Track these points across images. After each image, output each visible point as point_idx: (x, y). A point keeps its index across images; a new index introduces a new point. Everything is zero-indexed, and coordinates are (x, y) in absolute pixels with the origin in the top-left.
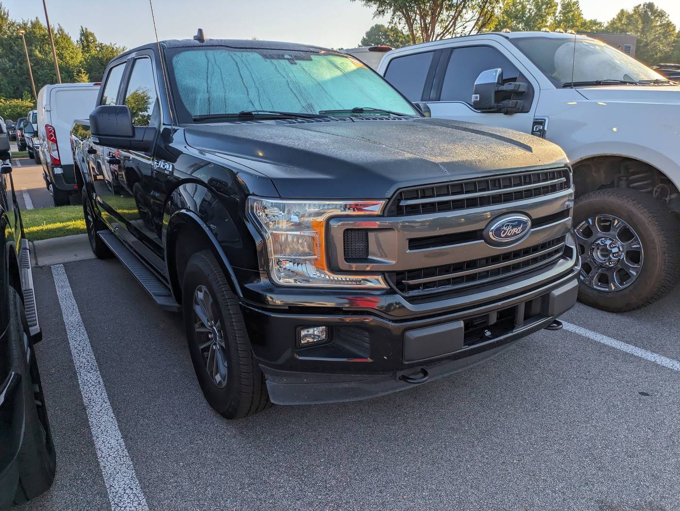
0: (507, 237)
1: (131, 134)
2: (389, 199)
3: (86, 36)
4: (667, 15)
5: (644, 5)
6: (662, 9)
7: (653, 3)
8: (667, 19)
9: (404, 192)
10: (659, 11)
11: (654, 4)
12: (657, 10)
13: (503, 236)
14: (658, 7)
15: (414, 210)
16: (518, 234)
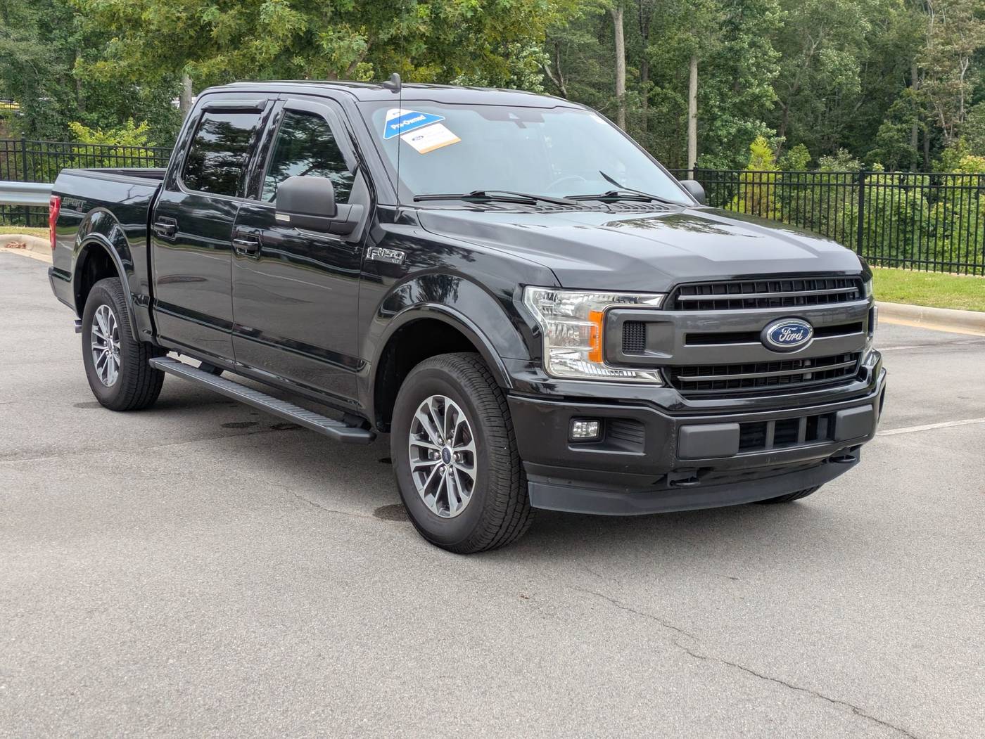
0: (785, 342)
1: (333, 214)
2: (669, 293)
9: (682, 287)
13: (781, 340)
15: (690, 305)
16: (799, 341)
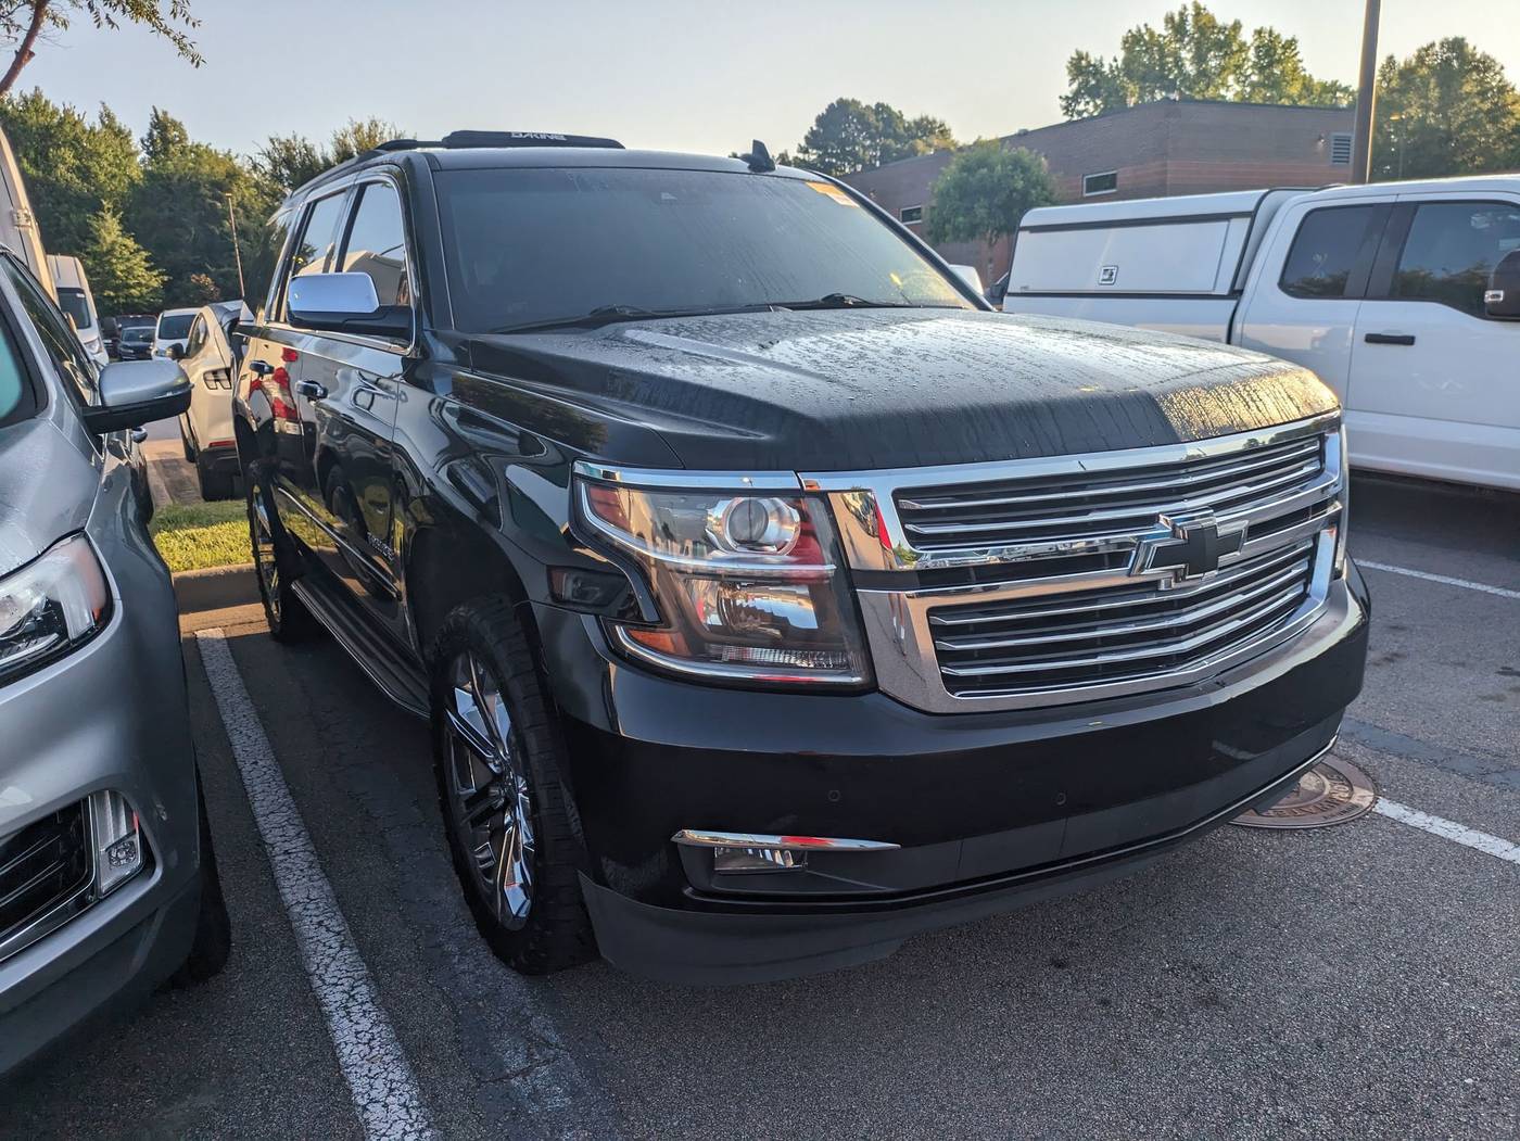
3: (162, 127)
4: (1497, 69)
5: (1442, 45)
6: (1487, 53)
7: (1463, 39)
8: (1498, 77)
10: (1478, 57)
11: (1466, 41)
12: (1474, 55)
14: (1475, 48)
